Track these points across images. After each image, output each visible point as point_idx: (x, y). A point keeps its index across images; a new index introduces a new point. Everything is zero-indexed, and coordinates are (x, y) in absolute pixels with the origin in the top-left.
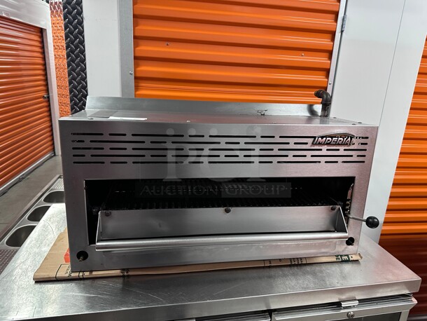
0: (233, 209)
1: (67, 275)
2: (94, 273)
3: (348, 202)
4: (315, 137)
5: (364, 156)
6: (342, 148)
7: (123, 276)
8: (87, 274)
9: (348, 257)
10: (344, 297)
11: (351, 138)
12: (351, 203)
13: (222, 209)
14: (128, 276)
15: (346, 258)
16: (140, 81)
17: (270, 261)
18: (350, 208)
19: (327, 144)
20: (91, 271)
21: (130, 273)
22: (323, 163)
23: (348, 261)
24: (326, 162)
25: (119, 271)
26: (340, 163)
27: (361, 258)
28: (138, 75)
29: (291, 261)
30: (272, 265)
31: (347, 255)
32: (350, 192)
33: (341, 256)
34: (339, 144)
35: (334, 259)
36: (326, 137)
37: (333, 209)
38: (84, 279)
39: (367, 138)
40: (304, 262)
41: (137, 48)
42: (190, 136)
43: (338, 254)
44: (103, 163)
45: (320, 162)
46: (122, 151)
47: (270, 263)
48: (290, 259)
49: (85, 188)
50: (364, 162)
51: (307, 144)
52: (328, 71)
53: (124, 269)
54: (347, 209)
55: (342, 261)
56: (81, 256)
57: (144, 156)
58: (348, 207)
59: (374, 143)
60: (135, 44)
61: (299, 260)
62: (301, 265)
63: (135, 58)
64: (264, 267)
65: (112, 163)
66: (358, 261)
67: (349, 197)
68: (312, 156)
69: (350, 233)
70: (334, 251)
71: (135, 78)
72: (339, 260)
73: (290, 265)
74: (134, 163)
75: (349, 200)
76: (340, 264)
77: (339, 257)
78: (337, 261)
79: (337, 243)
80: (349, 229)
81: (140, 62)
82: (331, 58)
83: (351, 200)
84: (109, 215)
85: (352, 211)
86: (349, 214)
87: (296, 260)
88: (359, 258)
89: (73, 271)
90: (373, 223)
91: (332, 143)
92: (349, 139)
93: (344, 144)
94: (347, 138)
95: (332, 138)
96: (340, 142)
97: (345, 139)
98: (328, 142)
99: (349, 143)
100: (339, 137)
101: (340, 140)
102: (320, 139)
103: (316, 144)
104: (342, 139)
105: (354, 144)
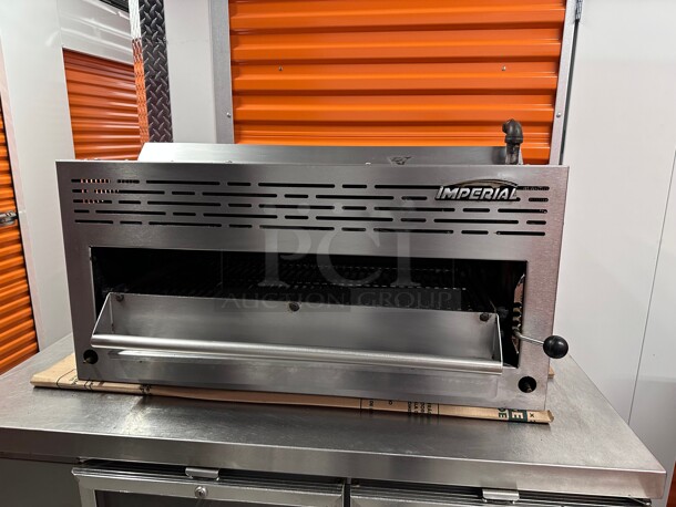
0: (303, 305)
1: (71, 382)
2: (105, 384)
3: (517, 310)
4: (438, 187)
5: (544, 223)
6: (494, 207)
7: (144, 395)
8: (96, 384)
9: (525, 415)
11: (510, 189)
12: (522, 310)
13: (284, 304)
15: (519, 415)
16: (244, 127)
17: (371, 401)
18: (521, 319)
19: (462, 199)
20: (103, 382)
21: (152, 391)
22: (458, 233)
23: (524, 422)
24: (464, 232)
25: (137, 386)
26: (492, 236)
27: (552, 418)
28: (239, 118)
29: (410, 407)
30: (374, 408)
31: (524, 412)
32: (518, 290)
33: (511, 411)
34: (485, 200)
35: (494, 415)
36: (459, 186)
37: (484, 319)
38: (91, 391)
39: (546, 188)
40: (434, 411)
41: (237, 79)
42: (230, 184)
43: (504, 406)
44: (111, 222)
45: (452, 232)
46: (135, 205)
47: (371, 405)
48: (410, 403)
49: (92, 259)
50: (543, 234)
51: (425, 198)
52: (553, 93)
53: (145, 385)
54: (517, 323)
55: (511, 421)
56: (89, 357)
57: (164, 213)
58: (517, 319)
59: (562, 198)
60: (235, 73)
61: (426, 406)
62: (429, 416)
63: (235, 93)
64: (361, 410)
65: (122, 222)
66: (546, 424)
67: (517, 299)
68: (436, 221)
69: (527, 368)
70: (494, 400)
71: (236, 122)
72: (504, 418)
73: (409, 414)
74: (151, 223)
75: (518, 305)
76: (506, 425)
77: (507, 412)
78: (501, 418)
79: (500, 384)
80: (522, 360)
81: (243, 98)
82: (557, 71)
83: (522, 305)
84: (121, 300)
85: (526, 327)
86: (521, 332)
87: (419, 406)
88: (548, 419)
89: (80, 379)
90: (556, 349)
91: (472, 197)
92: (506, 190)
93: (496, 200)
94: (502, 188)
95: (471, 188)
96: (488, 197)
97: (498, 190)
98: (464, 196)
99: (506, 197)
100: (483, 187)
101: (488, 193)
102: (448, 190)
103: (440, 199)
104: (492, 191)
105: (518, 199)
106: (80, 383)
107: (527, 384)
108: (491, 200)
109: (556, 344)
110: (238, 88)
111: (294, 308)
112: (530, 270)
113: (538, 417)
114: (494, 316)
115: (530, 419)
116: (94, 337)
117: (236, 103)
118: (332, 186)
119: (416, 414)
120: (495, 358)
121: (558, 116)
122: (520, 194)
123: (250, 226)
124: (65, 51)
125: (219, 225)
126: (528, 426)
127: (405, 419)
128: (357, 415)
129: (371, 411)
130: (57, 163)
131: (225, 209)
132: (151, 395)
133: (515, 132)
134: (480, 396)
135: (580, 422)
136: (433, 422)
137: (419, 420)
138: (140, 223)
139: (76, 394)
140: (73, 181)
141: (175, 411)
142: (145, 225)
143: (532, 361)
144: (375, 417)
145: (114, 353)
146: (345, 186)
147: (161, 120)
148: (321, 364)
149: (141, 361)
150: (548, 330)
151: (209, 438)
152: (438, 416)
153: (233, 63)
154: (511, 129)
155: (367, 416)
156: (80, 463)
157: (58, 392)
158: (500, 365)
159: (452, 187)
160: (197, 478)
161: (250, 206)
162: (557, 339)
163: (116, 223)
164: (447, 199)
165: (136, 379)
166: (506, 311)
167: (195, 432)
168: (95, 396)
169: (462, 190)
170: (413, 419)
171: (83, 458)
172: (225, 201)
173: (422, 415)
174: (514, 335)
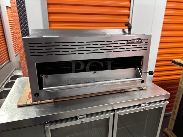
0: (97, 72)
1: (31, 103)
2: (42, 101)
3: (141, 66)
5: (147, 47)
6: (138, 44)
7: (54, 102)
8: (39, 102)
10: (142, 102)
13: (93, 72)
14: (56, 102)
15: (141, 88)
16: (51, 23)
17: (112, 91)
19: (132, 43)
21: (57, 100)
22: (131, 51)
23: (142, 90)
24: (132, 50)
25: (52, 100)
26: (137, 51)
27: (147, 88)
28: (50, 20)
29: (120, 91)
30: (113, 93)
31: (142, 87)
32: (142, 62)
33: (139, 88)
35: (137, 89)
36: (132, 40)
37: (135, 69)
38: (38, 104)
39: (147, 40)
41: (49, 9)
42: (78, 42)
44: (43, 55)
46: (51, 50)
49: (36, 66)
50: (147, 50)
51: (124, 43)
53: (55, 99)
57: (59, 52)
58: (141, 68)
61: (123, 90)
63: (49, 13)
64: (110, 94)
65: (47, 55)
67: (141, 64)
68: (127, 48)
70: (136, 86)
74: (56, 55)
76: (139, 91)
83: (142, 65)
85: (143, 69)
86: (142, 71)
89: (33, 102)
91: (134, 42)
92: (141, 41)
103: (128, 43)
104: (138, 41)
105: (143, 42)
107: (143, 82)
109: (151, 72)
110: (49, 11)
111: (95, 73)
112: (144, 57)
113: (145, 88)
114: (137, 68)
115: (143, 88)
116: (44, 89)
117: (49, 16)
120: (137, 77)
125: (75, 54)
131: (77, 49)
134: (134, 86)
138: (52, 55)
142: (54, 55)
153: (48, 4)
161: (84, 48)
163: (45, 55)
172: (77, 47)
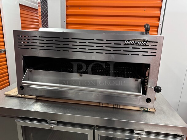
0: (83, 75)
1: (16, 95)
2: (26, 96)
3: (146, 78)
4: (125, 41)
6: (141, 47)
7: (37, 99)
8: (23, 96)
9: (147, 109)
11: (146, 42)
12: (148, 78)
13: (78, 74)
16: (69, 25)
18: (148, 81)
19: (132, 45)
20: (25, 95)
21: (39, 98)
22: (130, 55)
23: (147, 111)
24: (132, 55)
25: (35, 97)
26: (140, 56)
28: (68, 22)
29: (114, 106)
30: (103, 105)
33: (143, 108)
34: (139, 45)
35: (138, 109)
37: (137, 81)
39: (157, 42)
40: (121, 107)
41: (67, 11)
42: (63, 38)
43: (141, 107)
44: (28, 49)
45: (128, 54)
46: (36, 44)
47: (102, 105)
48: (114, 105)
49: (23, 59)
50: (155, 56)
51: (121, 44)
52: (159, 17)
53: (37, 96)
54: (146, 82)
55: (143, 111)
56: (21, 88)
57: (44, 46)
58: (147, 81)
59: (161, 45)
60: (67, 9)
61: (118, 106)
62: (119, 108)
63: (66, 15)
64: (99, 106)
65: (32, 49)
66: (154, 112)
67: (147, 75)
68: (124, 51)
69: (148, 96)
70: (139, 104)
71: (66, 23)
72: (141, 110)
73: (113, 108)
74: (40, 49)
75: (147, 77)
76: (142, 112)
77: (142, 108)
78: (140, 110)
79: (140, 100)
80: (147, 93)
81: (69, 17)
82: (160, 11)
83: (148, 77)
84: (31, 71)
85: (149, 83)
86: (147, 85)
87: (116, 105)
88: (154, 111)
89: (19, 94)
90: (158, 90)
91: (135, 44)
92: (145, 42)
93: (142, 45)
94: (144, 42)
95: (135, 42)
96: (140, 44)
97: (142, 42)
98: (133, 43)
99: (145, 44)
100: (138, 41)
101: (140, 43)
102: (128, 42)
104: (141, 42)
105: (148, 45)
106: (19, 95)
107: (148, 100)
108: (140, 45)
109: (158, 88)
110: (67, 13)
111: (81, 76)
112: (151, 66)
113: (151, 110)
114: (139, 80)
115: (149, 110)
116: (22, 81)
117: (67, 18)
118: (93, 40)
119: (115, 108)
120: (139, 92)
121: (160, 24)
122: (149, 43)
123: (69, 51)
124: (20, 4)
125: (60, 50)
126: (148, 113)
127: (112, 109)
128: (98, 107)
129: (102, 106)
130: (13, 31)
131: (61, 46)
132: (39, 99)
133: (148, 27)
134: (134, 103)
135: (164, 112)
136: (120, 110)
137: (116, 109)
138: (37, 49)
139: (17, 98)
140: (18, 36)
141: (45, 104)
142: (38, 50)
143: (150, 93)
144: (104, 108)
145: (28, 87)
146: (97, 40)
147: (45, 22)
148: (88, 92)
149: (36, 89)
150: (155, 85)
151: (55, 112)
152: (122, 109)
153: (66, 6)
154: (147, 26)
155: (101, 108)
156: (17, 118)
157: (12, 98)
158: (141, 94)
159: (129, 41)
160: (51, 123)
161: (69, 45)
162: (158, 87)
163: (30, 49)
164: (128, 44)
165: (34, 95)
166: (143, 79)
167: (51, 110)
168: (22, 99)
169: (132, 42)
170: (114, 109)
171: (18, 116)
172: (62, 43)
173: (117, 108)
174: (146, 86)
